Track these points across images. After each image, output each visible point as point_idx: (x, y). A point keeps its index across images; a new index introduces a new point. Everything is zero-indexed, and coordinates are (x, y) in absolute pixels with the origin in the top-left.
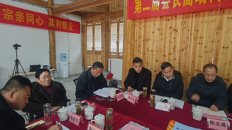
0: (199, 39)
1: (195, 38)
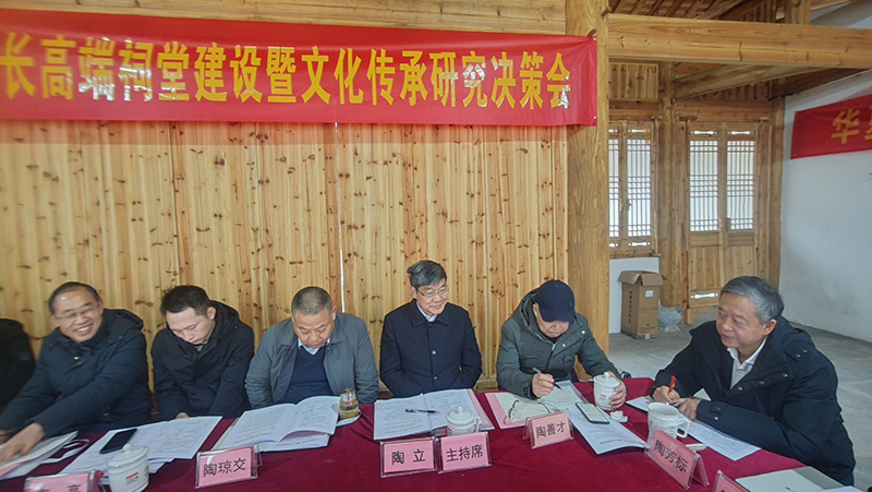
0: (130, 206)
1: (120, 204)
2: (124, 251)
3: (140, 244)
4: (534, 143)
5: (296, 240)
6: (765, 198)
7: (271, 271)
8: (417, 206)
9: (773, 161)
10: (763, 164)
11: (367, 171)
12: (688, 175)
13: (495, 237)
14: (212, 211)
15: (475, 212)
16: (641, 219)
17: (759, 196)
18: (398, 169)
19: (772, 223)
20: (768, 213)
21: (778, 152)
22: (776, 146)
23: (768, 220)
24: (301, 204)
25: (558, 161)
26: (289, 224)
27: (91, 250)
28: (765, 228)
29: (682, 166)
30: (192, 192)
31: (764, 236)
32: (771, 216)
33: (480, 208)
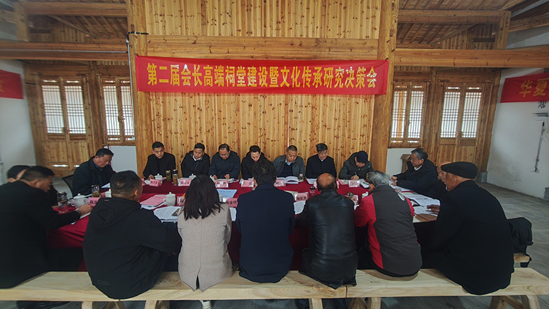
2: (220, 135)
3: (225, 132)
4: (361, 99)
5: (274, 133)
6: (485, 122)
7: (265, 143)
8: (316, 122)
9: (491, 104)
10: (485, 104)
11: (299, 109)
12: (442, 109)
13: (344, 135)
14: (247, 122)
15: (337, 126)
16: (415, 130)
17: (481, 121)
18: (310, 108)
19: (487, 135)
20: (485, 130)
21: (494, 99)
22: (494, 96)
23: (485, 133)
24: (276, 121)
25: (370, 108)
26: (271, 127)
27: (210, 134)
28: (482, 137)
29: (439, 105)
30: (241, 115)
31: (482, 141)
32: (487, 131)
33: (339, 124)
